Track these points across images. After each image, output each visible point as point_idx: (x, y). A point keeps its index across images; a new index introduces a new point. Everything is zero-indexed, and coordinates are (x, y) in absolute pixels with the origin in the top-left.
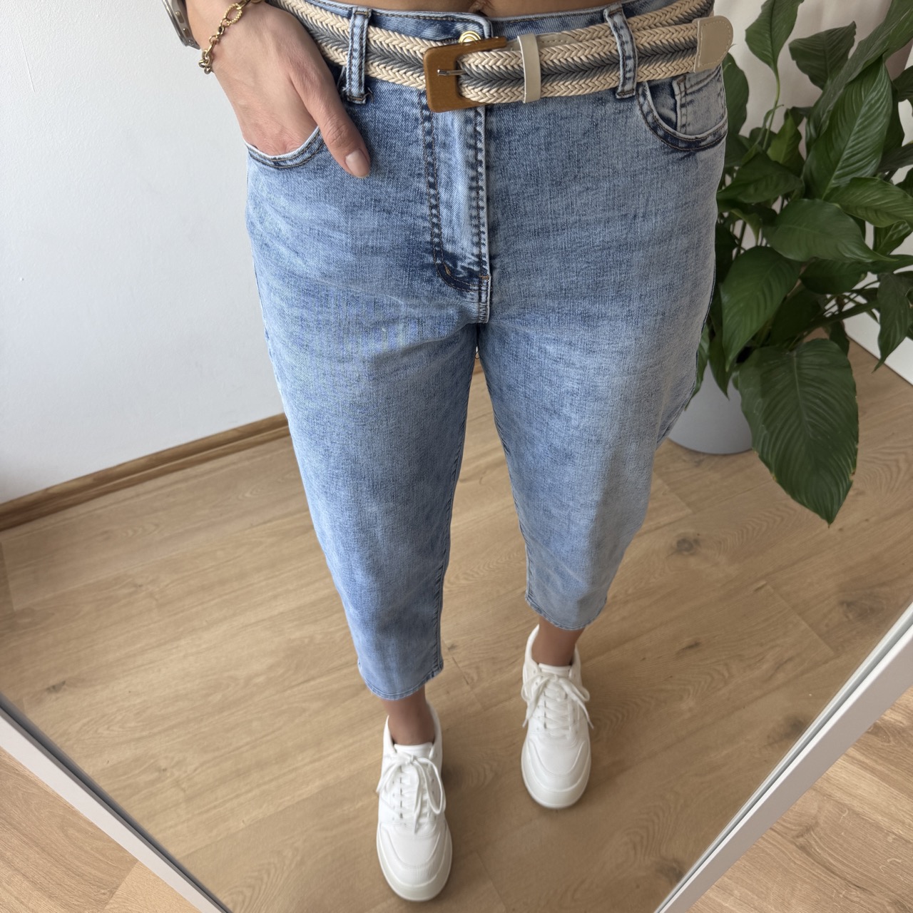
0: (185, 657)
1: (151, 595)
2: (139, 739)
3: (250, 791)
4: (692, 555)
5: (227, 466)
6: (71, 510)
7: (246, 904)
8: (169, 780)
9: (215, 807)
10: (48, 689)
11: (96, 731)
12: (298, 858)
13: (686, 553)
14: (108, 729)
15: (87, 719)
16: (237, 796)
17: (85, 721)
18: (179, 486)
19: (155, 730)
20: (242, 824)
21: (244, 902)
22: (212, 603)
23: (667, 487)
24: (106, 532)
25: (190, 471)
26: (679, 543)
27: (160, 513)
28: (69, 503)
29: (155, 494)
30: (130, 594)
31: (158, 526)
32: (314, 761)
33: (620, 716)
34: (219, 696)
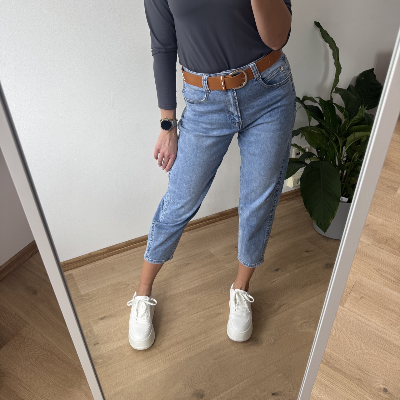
1: (133, 287)
3: (183, 348)
6: (98, 261)
7: (190, 385)
9: (171, 354)
10: (99, 319)
11: (121, 331)
12: (207, 369)
13: (329, 268)
14: (125, 331)
15: (117, 328)
16: (179, 350)
18: (137, 253)
20: (182, 359)
21: (188, 384)
22: (156, 289)
23: (317, 248)
24: (112, 268)
26: (326, 265)
27: (131, 261)
28: (97, 259)
29: (128, 255)
30: (125, 287)
31: (131, 265)
32: (206, 338)
33: (317, 320)
34: (165, 319)
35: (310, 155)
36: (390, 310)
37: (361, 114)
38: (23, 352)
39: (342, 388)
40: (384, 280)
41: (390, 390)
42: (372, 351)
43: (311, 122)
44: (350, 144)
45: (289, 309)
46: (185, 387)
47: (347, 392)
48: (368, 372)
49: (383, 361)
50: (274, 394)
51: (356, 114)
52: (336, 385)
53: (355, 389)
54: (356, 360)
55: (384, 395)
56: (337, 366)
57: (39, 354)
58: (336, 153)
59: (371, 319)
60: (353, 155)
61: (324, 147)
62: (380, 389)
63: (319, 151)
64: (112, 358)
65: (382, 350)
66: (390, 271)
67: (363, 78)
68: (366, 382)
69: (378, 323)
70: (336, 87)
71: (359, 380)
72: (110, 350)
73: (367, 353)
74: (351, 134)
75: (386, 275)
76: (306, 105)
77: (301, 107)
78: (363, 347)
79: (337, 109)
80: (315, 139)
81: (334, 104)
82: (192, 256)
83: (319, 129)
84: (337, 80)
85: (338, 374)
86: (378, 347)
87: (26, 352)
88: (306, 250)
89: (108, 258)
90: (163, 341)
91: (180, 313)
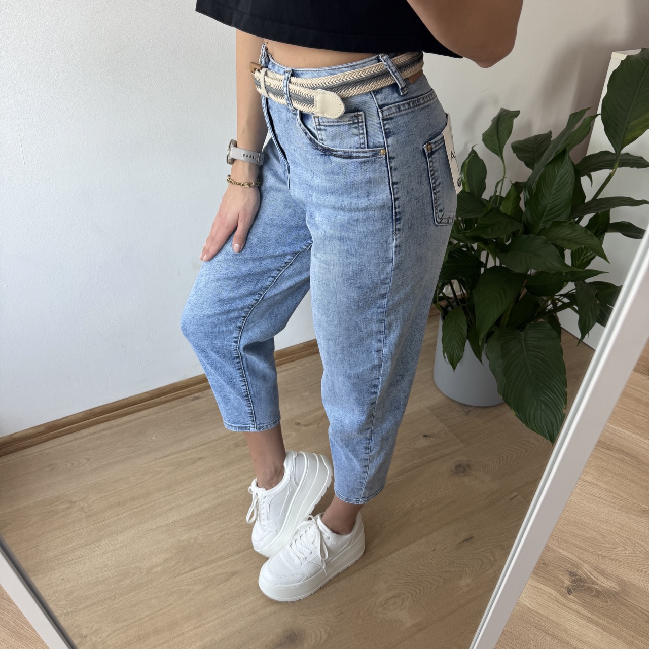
0: (104, 553)
1: (82, 509)
4: (466, 475)
5: (140, 418)
6: (27, 450)
8: (88, 644)
13: (461, 474)
18: (106, 432)
19: (80, 607)
22: (125, 514)
23: (447, 429)
24: (52, 465)
25: (113, 423)
26: (456, 467)
27: (91, 452)
28: (27, 445)
29: (88, 438)
30: (67, 509)
31: (88, 460)
32: (196, 628)
33: (418, 591)
34: (128, 581)
82: (209, 443)
88: (425, 434)
89: (49, 441)
90: (113, 632)
91: (159, 569)
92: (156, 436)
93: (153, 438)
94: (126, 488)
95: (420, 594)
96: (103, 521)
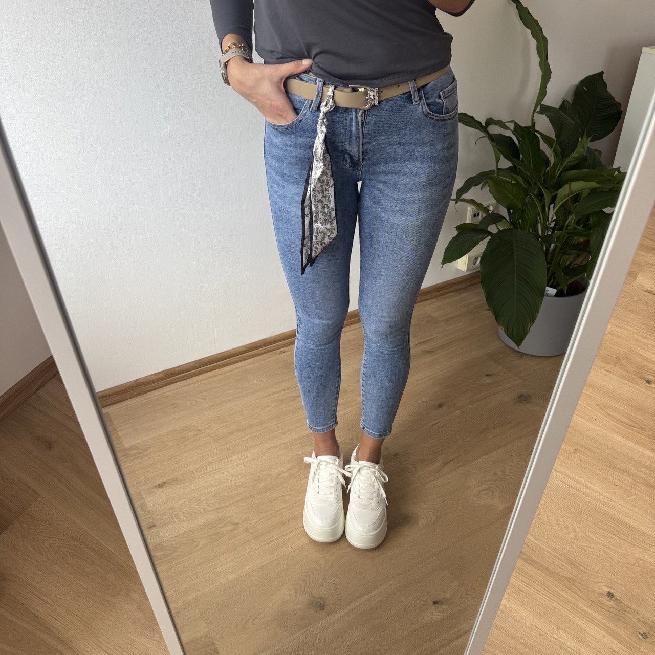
0: (237, 465)
1: (209, 435)
2: (218, 509)
4: (528, 402)
5: (239, 368)
6: (150, 393)
7: (303, 590)
8: (241, 529)
9: (273, 541)
10: (156, 486)
11: (191, 506)
12: (329, 564)
13: (524, 402)
14: (198, 504)
16: (285, 535)
17: (183, 501)
19: (227, 504)
20: (291, 549)
21: (301, 588)
22: (247, 437)
23: (505, 370)
24: (174, 404)
25: (217, 371)
26: (518, 397)
27: (204, 393)
28: (148, 389)
29: (199, 383)
30: (196, 435)
31: (205, 399)
33: (504, 485)
34: (261, 485)
35: (496, 218)
36: (620, 469)
37: (582, 150)
38: (34, 541)
39: (543, 593)
40: (613, 422)
41: (617, 595)
42: (591, 535)
43: (498, 164)
44: (562, 201)
45: (459, 467)
46: (296, 592)
47: (552, 599)
48: (583, 567)
49: (608, 550)
50: (435, 603)
51: (573, 150)
52: (533, 588)
53: (563, 593)
54: (565, 548)
55: (608, 602)
56: (535, 559)
57: (60, 544)
58: (539, 215)
59: (590, 485)
60: (568, 219)
61: (520, 206)
62: (603, 594)
63: (511, 211)
64: (179, 548)
65: (607, 533)
66: (621, 408)
67: (585, 88)
68: (581, 584)
69: (601, 492)
70: (542, 103)
71: (570, 580)
72: (175, 535)
73: (584, 537)
74: (565, 185)
75: (615, 415)
76: (491, 133)
77: (483, 137)
78: (577, 528)
79: (542, 143)
80: (506, 192)
81: (538, 132)
83: (512, 176)
84: (543, 93)
85: (538, 571)
86: (601, 528)
87: (39, 541)
88: (486, 374)
89: (167, 387)
90: (260, 520)
91: (285, 475)
92: (257, 381)
93: (255, 382)
94: (242, 419)
95: (506, 486)
96: (230, 442)
